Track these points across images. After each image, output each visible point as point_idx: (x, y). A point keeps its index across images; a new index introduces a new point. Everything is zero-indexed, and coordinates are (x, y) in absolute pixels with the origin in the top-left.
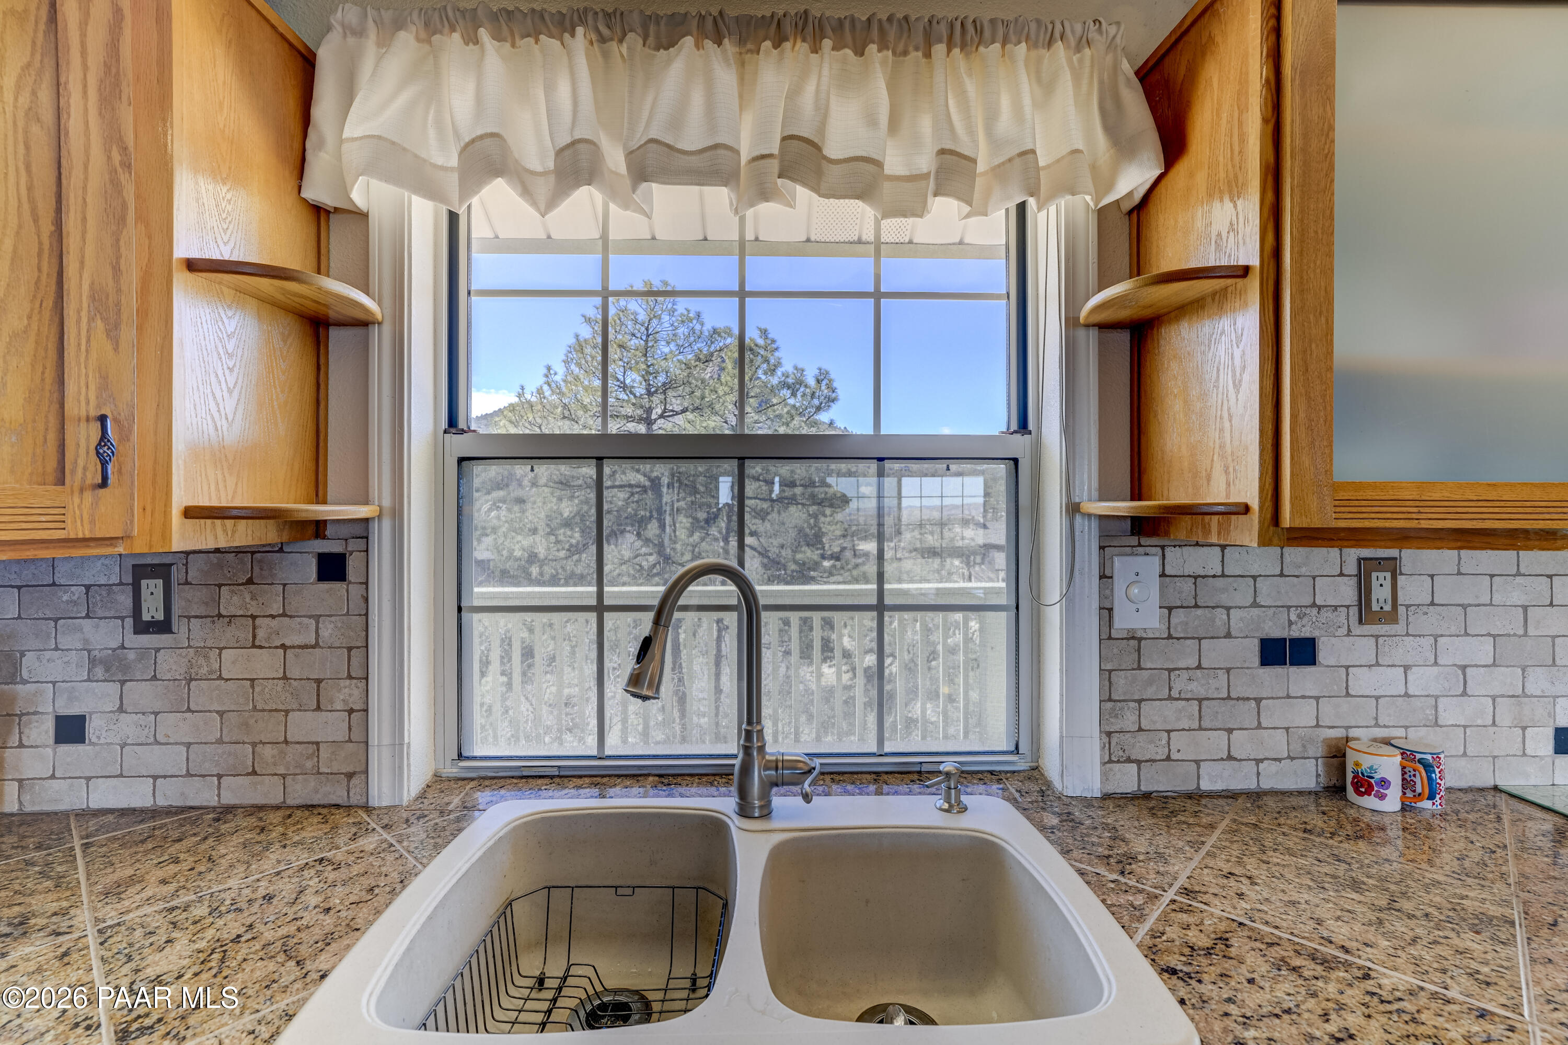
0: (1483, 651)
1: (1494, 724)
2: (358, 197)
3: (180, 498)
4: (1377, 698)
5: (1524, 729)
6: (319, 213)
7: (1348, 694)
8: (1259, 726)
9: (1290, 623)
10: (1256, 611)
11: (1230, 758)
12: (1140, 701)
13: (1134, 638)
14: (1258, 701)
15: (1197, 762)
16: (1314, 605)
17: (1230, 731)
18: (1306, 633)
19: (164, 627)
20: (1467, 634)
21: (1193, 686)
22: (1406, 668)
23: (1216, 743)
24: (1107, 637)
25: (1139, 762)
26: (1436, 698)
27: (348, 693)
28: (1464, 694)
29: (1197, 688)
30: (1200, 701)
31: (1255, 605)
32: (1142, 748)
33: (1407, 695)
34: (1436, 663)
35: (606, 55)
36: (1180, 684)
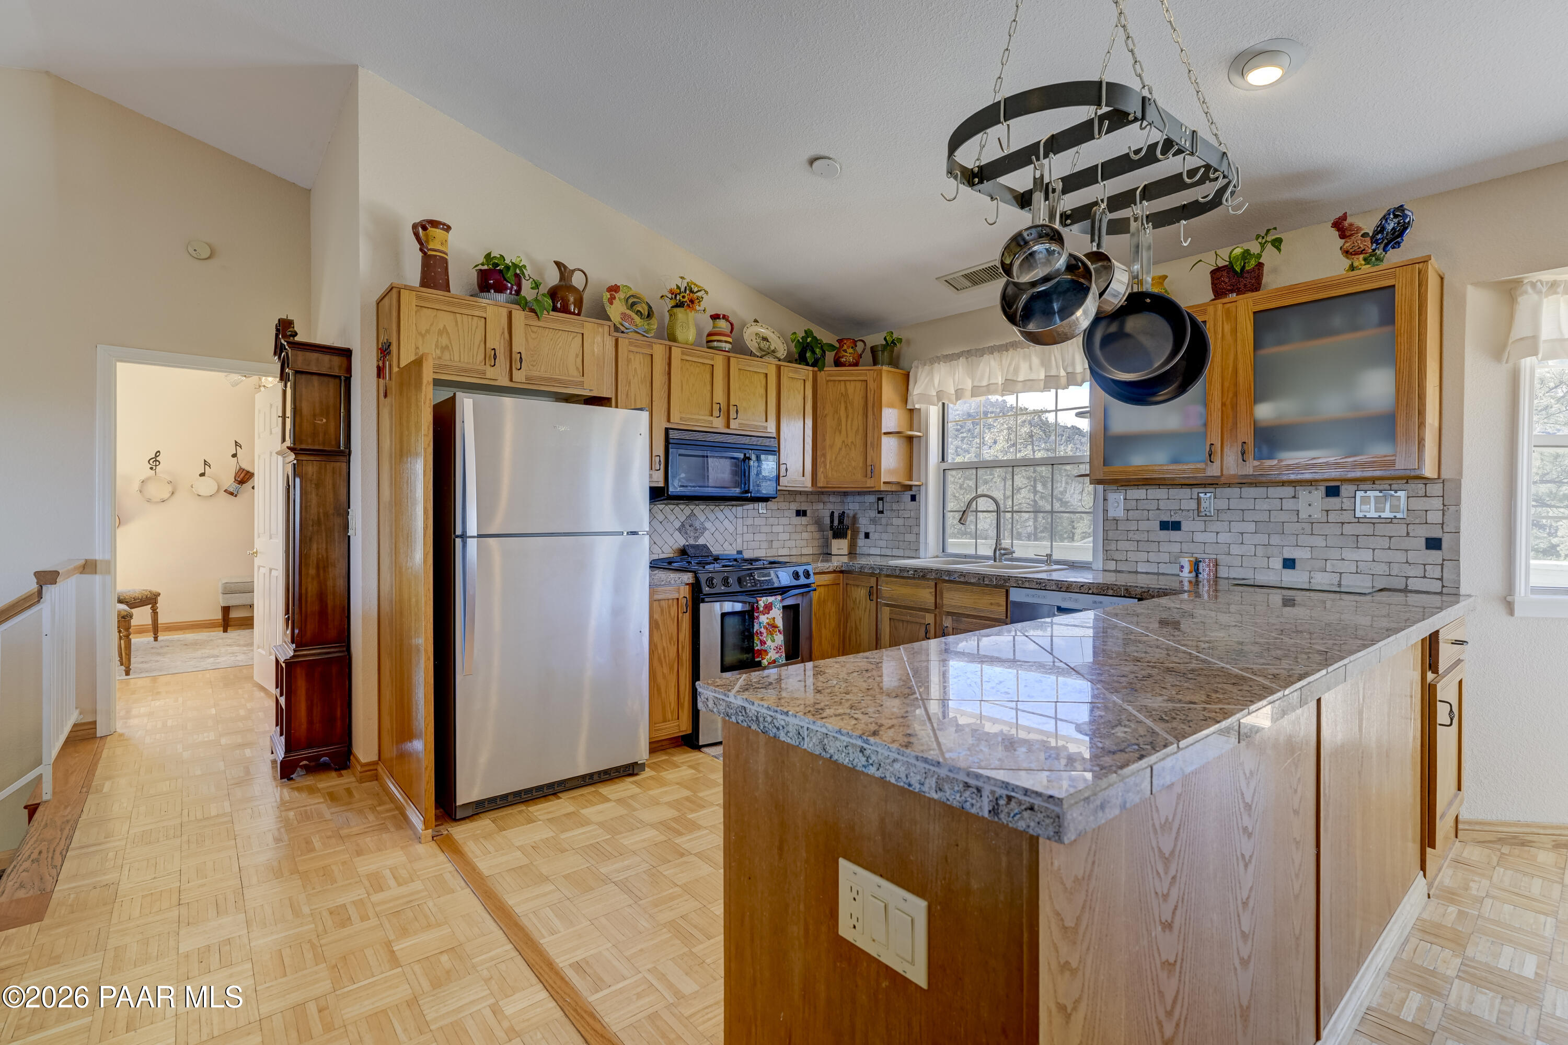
0: (1251, 527)
1: (1255, 555)
2: (917, 406)
3: (883, 480)
4: (1205, 543)
5: (1268, 558)
6: (911, 411)
7: (1193, 542)
8: (1159, 551)
9: (1171, 516)
10: (1158, 511)
11: (1148, 561)
12: (1117, 541)
13: (1116, 520)
14: (1159, 542)
15: (1137, 562)
16: (1180, 509)
17: (1148, 552)
18: (1177, 519)
19: (882, 512)
20: (1243, 521)
21: (1135, 536)
22: (1217, 533)
23: (1144, 556)
24: (1105, 519)
25: (1116, 561)
26: (1230, 544)
27: (915, 530)
28: (1242, 543)
29: (1137, 537)
30: (1138, 541)
31: (1158, 509)
32: (1117, 556)
33: (1217, 543)
34: (1230, 532)
35: (968, 362)
36: (1131, 535)
